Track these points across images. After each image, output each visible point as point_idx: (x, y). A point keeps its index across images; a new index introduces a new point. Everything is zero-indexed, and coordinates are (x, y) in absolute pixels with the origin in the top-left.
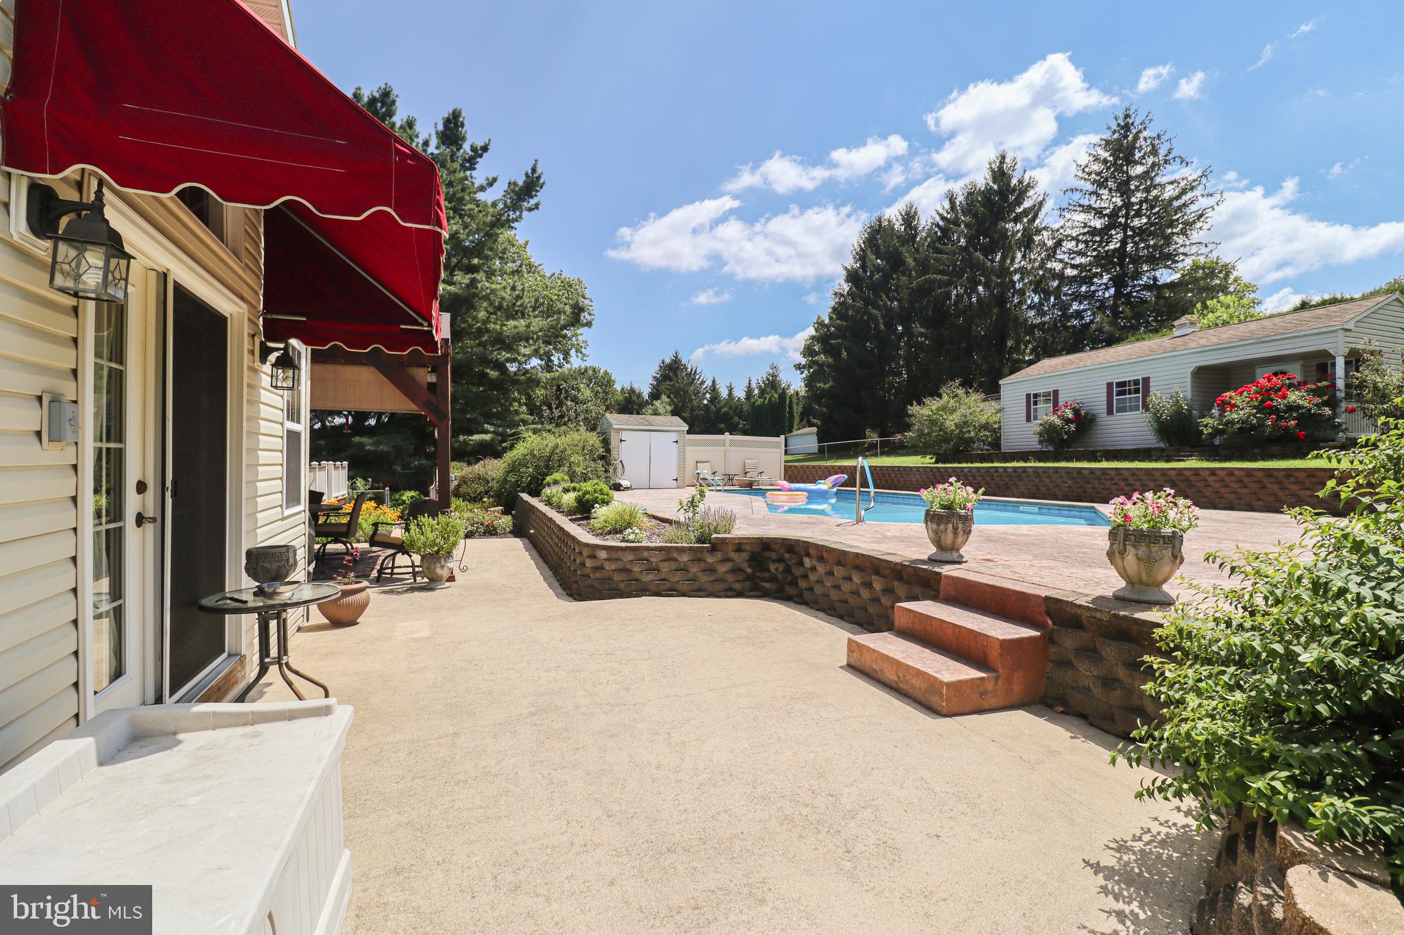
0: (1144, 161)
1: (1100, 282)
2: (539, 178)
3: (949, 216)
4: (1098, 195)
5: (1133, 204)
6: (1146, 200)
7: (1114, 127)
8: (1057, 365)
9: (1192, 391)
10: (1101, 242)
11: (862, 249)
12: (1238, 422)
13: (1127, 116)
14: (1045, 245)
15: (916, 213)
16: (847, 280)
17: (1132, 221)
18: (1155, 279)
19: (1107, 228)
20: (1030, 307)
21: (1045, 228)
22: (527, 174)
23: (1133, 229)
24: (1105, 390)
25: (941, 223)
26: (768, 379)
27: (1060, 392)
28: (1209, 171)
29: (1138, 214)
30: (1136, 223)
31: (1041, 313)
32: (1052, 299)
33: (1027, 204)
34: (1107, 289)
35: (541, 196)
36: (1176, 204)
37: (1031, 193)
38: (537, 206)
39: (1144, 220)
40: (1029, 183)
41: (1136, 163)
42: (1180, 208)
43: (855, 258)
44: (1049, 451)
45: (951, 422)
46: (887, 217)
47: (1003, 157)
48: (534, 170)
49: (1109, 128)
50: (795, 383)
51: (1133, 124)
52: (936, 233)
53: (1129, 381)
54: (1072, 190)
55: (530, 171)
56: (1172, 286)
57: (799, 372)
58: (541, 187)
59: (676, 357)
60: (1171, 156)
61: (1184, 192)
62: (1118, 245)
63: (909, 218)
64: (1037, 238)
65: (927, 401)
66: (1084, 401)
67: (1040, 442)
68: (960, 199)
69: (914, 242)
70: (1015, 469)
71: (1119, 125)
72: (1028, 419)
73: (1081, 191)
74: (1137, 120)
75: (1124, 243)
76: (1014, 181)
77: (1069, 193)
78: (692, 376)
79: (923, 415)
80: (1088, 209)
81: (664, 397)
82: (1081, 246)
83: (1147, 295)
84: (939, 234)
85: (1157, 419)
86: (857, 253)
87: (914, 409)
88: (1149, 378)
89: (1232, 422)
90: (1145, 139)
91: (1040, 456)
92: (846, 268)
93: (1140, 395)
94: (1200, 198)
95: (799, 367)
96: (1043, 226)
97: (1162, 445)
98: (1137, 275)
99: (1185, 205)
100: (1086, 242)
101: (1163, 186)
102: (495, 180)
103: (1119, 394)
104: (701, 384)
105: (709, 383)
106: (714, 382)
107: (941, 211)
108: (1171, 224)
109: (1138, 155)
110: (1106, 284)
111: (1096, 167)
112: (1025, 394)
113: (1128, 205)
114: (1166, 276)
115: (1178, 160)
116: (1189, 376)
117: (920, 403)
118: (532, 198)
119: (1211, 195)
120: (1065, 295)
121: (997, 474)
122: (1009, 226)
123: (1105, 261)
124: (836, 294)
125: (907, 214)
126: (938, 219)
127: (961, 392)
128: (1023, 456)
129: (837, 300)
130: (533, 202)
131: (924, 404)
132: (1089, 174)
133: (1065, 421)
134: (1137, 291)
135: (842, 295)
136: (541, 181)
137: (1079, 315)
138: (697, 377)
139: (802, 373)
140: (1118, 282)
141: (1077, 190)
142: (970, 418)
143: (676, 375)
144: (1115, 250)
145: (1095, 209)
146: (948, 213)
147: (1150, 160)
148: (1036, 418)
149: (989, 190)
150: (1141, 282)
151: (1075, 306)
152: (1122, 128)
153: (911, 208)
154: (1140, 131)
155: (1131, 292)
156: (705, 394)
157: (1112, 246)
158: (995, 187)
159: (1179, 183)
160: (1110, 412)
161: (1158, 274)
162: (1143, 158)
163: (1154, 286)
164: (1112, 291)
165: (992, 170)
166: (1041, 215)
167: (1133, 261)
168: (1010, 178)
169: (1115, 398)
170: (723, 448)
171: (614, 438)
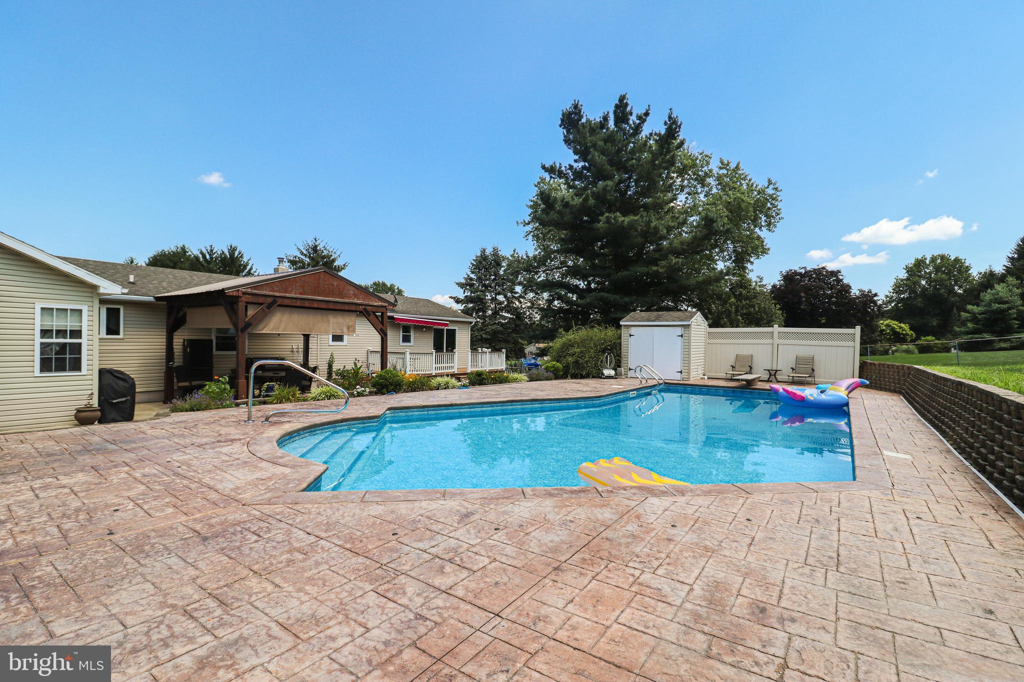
170: (770, 341)
171: (624, 333)
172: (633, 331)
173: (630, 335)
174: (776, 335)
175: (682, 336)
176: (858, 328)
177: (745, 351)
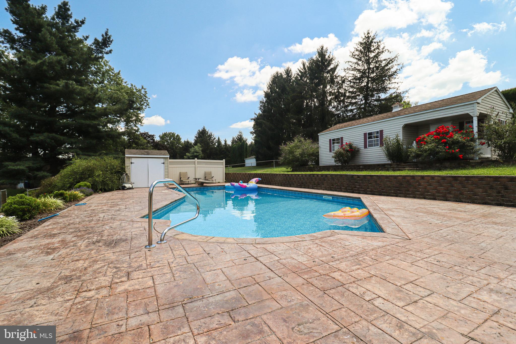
0: (374, 51)
1: (359, 98)
2: (109, 38)
3: (303, 71)
4: (358, 64)
5: (371, 68)
6: (376, 67)
7: (364, 37)
8: (342, 126)
9: (403, 136)
10: (359, 82)
11: (270, 85)
12: (428, 150)
13: (368, 33)
14: (339, 82)
15: (291, 70)
16: (265, 97)
17: (370, 75)
18: (379, 97)
19: (362, 77)
20: (333, 107)
21: (339, 76)
22: (103, 36)
23: (370, 78)
24: (363, 137)
25: (300, 74)
26: (238, 137)
27: (344, 138)
28: (398, 55)
29: (373, 72)
30: (372, 75)
31: (337, 110)
32: (342, 104)
33: (332, 66)
34: (362, 101)
35: (112, 47)
36: (386, 68)
37: (333, 62)
38: (110, 51)
39: (375, 74)
40: (332, 58)
41: (371, 52)
42: (387, 70)
43: (268, 88)
44: (339, 165)
45: (298, 152)
46: (280, 72)
47: (323, 47)
48: (106, 34)
49: (362, 37)
50: (250, 139)
51: (370, 36)
52: (298, 78)
53: (374, 132)
54: (348, 62)
55: (104, 34)
56: (385, 99)
57: (252, 135)
58: (111, 42)
59: (204, 129)
60: (384, 49)
61: (389, 63)
62: (365, 84)
63: (288, 72)
64: (336, 80)
65: (288, 143)
66: (354, 142)
67: (335, 161)
68: (307, 64)
69: (290, 82)
70: (322, 175)
71: (365, 36)
72: (330, 151)
73: (352, 62)
74: (372, 35)
75: (368, 83)
76: (327, 57)
77: (347, 63)
78: (210, 136)
79: (286, 150)
80: (355, 69)
81: (198, 144)
82: (352, 84)
83: (376, 103)
84: (299, 78)
85: (388, 149)
86: (269, 86)
87: (283, 147)
88: (382, 130)
89: (426, 151)
90: (375, 43)
91: (335, 168)
92: (265, 92)
93: (379, 138)
94: (395, 66)
95: (251, 133)
96: (338, 75)
97: (390, 162)
98: (372, 96)
99: (389, 69)
100: (354, 83)
101: (381, 61)
102: (87, 37)
103: (369, 138)
104: (214, 139)
105: (217, 139)
106: (219, 138)
107: (300, 69)
108: (385, 76)
109: (372, 49)
110: (361, 99)
111: (357, 53)
112: (329, 139)
113: (369, 68)
114: (383, 96)
115: (387, 51)
116: (401, 129)
117: (285, 144)
118: (107, 47)
119: (399, 65)
120: (347, 102)
121: (314, 178)
122: (325, 75)
123: (361, 90)
124: (261, 102)
125: (287, 70)
126: (298, 72)
127: (302, 139)
128: (327, 168)
129: (261, 105)
130: (107, 49)
131: (287, 145)
132: (355, 55)
133: (346, 151)
134: (373, 102)
135: (263, 102)
136: (111, 40)
137: (351, 111)
138: (212, 137)
139: (253, 135)
140: (366, 98)
141: (350, 62)
142: (305, 151)
143: (204, 136)
144: (365, 86)
145: (357, 69)
146: (302, 70)
147: (377, 51)
148: (334, 150)
149: (318, 60)
150: (374, 99)
151: (350, 108)
152: (367, 38)
153: (289, 68)
154: (373, 39)
155: (371, 102)
156: (215, 143)
157: (363, 85)
158: (320, 59)
159: (387, 60)
160: (365, 147)
161: (380, 95)
162: (374, 50)
163: (378, 100)
164: (364, 101)
165: (319, 53)
166: (337, 70)
167: (371, 90)
168: (325, 55)
169: (368, 140)
170: (194, 166)
171: (127, 162)
172: (133, 160)
173: (131, 163)
174: (196, 163)
175: (164, 163)
176: (224, 160)
177: (183, 170)
